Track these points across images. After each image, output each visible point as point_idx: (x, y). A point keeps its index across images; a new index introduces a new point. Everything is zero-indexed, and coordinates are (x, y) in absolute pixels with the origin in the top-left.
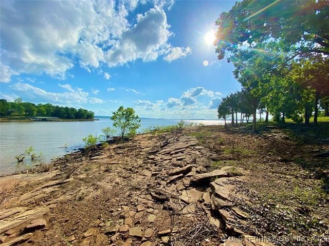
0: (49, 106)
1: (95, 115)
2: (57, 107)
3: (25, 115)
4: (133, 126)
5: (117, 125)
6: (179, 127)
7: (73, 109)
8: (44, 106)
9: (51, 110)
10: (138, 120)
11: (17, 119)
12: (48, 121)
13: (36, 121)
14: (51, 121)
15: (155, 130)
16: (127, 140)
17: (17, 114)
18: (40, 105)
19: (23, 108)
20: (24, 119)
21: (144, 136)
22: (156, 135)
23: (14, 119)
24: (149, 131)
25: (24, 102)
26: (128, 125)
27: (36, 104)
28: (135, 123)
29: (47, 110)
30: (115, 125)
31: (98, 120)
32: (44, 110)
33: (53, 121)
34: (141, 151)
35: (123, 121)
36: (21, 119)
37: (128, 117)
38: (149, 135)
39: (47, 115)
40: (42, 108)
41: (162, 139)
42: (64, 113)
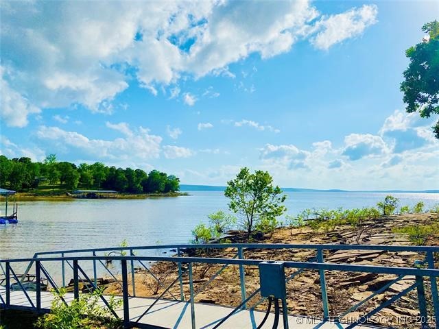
0: (98, 167)
1: (180, 184)
2: (112, 169)
3: (61, 186)
4: (269, 210)
5: (237, 208)
6: (381, 212)
7: (140, 173)
8: (90, 168)
9: (101, 176)
10: (280, 196)
11: (48, 194)
12: (97, 198)
13: (77, 197)
14: (101, 197)
15: (319, 220)
16: (259, 237)
17: (47, 185)
18: (83, 166)
19: (58, 173)
20: (58, 194)
21: (295, 231)
22: (320, 231)
23: (43, 194)
24: (304, 223)
25: (59, 162)
26: (260, 206)
27: (78, 165)
28: (274, 202)
29: (95, 177)
30: (233, 206)
31: (186, 195)
32: (91, 176)
33: (105, 198)
34: (293, 256)
35: (249, 198)
36: (54, 193)
37: (260, 191)
38: (306, 230)
39: (95, 186)
40: (88, 173)
41: (335, 238)
42: (124, 181)
